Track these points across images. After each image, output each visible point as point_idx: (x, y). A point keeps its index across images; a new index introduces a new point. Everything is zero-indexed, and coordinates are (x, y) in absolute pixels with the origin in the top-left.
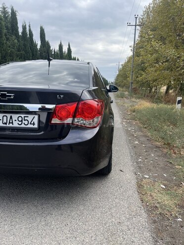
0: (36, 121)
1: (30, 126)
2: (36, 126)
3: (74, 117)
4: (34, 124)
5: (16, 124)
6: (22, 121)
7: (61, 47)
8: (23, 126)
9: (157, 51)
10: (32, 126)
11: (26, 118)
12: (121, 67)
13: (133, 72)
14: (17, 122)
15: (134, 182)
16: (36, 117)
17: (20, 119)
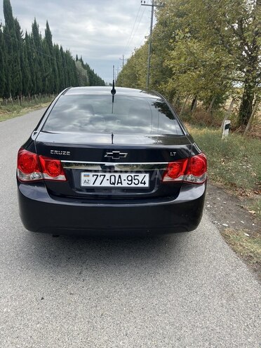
0: (147, 179)
1: (140, 185)
2: (147, 185)
3: (185, 173)
4: (145, 183)
5: (125, 184)
6: (132, 180)
7: (35, 27)
8: (133, 185)
9: (192, 54)
10: (142, 185)
11: (136, 177)
12: (126, 63)
13: (150, 74)
14: (127, 181)
15: (217, 232)
16: (147, 175)
17: (130, 178)
